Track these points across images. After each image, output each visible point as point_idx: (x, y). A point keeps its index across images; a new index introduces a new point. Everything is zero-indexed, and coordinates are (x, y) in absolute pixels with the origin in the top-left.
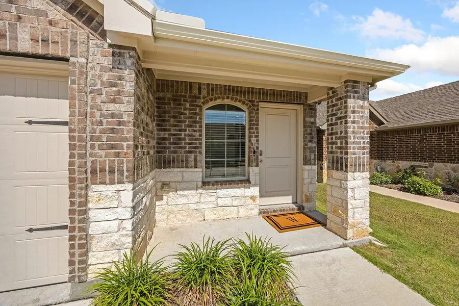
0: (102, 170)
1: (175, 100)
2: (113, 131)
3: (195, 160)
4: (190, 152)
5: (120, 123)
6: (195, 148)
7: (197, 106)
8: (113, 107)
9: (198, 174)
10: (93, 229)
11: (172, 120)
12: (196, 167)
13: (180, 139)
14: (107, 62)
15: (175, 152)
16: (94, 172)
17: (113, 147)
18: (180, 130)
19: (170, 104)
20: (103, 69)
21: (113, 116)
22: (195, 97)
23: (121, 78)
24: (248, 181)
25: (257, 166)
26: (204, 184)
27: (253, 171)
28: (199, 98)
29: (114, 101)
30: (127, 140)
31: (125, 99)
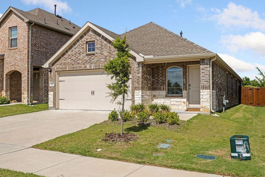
0: (137, 88)
1: (157, 68)
2: (138, 80)
3: (163, 88)
4: (162, 85)
5: (139, 78)
6: (163, 84)
7: (164, 69)
8: (138, 75)
9: (164, 93)
10: (135, 99)
11: (156, 75)
12: (163, 90)
13: (159, 81)
14: (137, 66)
15: (157, 85)
16: (135, 88)
17: (138, 83)
18: (158, 78)
19: (155, 69)
20: (137, 68)
21: (138, 77)
22: (163, 66)
23: (139, 69)
24: (182, 96)
25: (186, 90)
26: (166, 96)
27: (184, 92)
28: (164, 66)
29: (138, 74)
30: (140, 81)
31: (140, 73)
